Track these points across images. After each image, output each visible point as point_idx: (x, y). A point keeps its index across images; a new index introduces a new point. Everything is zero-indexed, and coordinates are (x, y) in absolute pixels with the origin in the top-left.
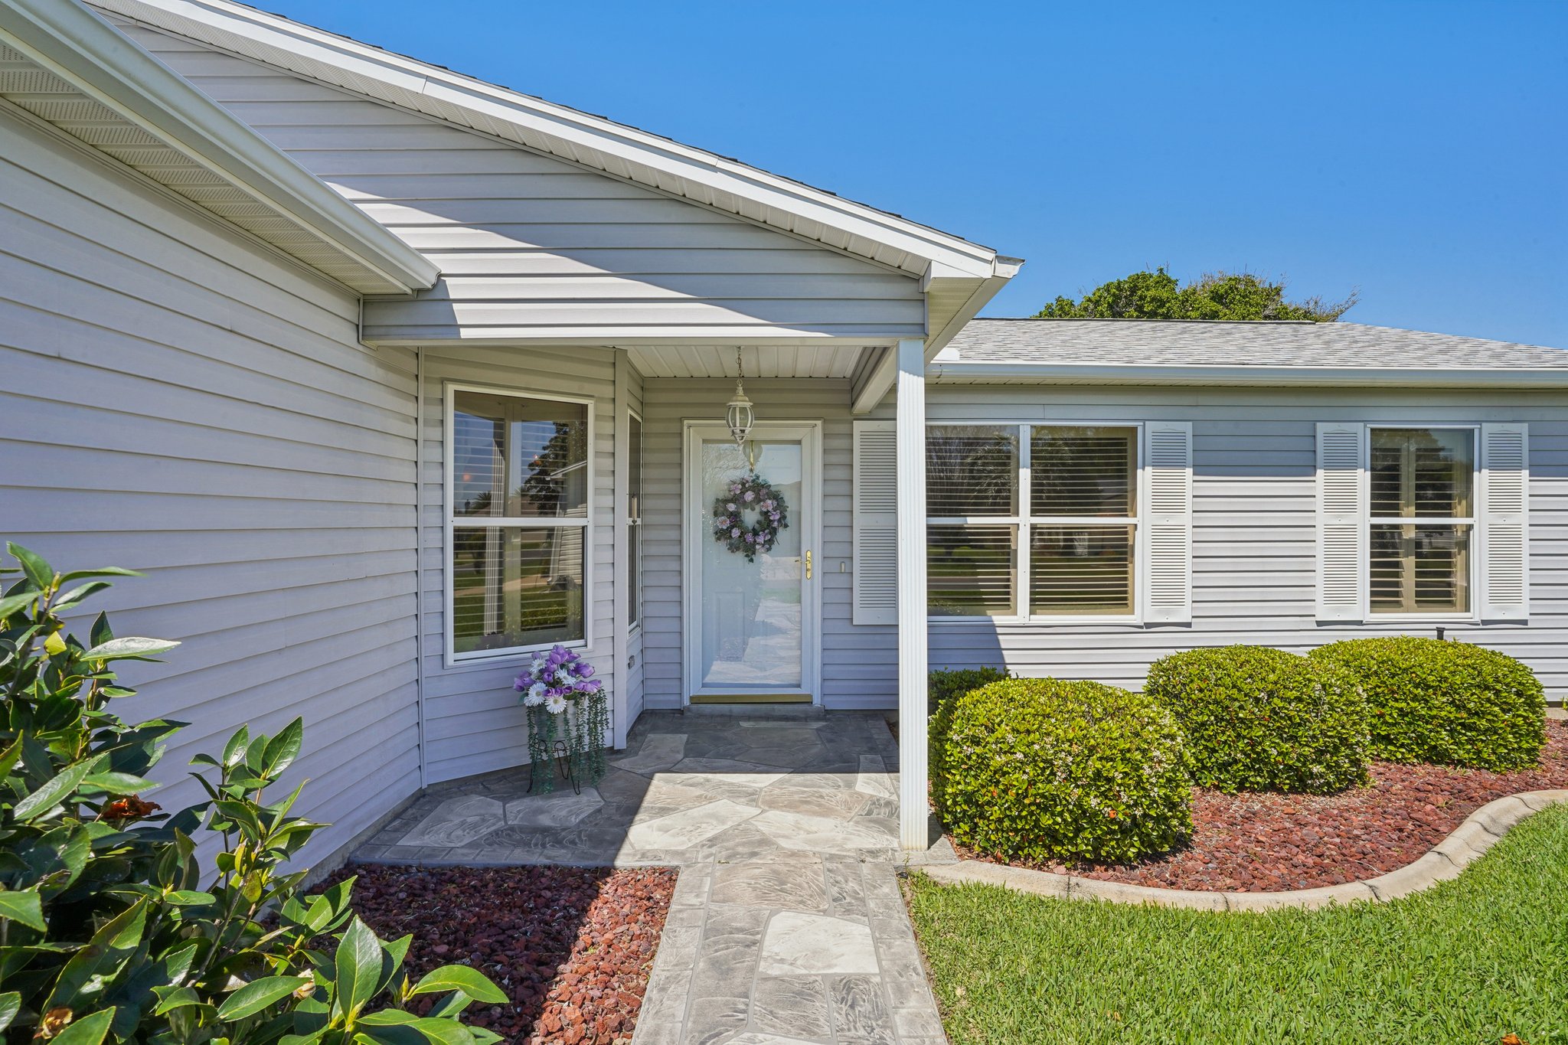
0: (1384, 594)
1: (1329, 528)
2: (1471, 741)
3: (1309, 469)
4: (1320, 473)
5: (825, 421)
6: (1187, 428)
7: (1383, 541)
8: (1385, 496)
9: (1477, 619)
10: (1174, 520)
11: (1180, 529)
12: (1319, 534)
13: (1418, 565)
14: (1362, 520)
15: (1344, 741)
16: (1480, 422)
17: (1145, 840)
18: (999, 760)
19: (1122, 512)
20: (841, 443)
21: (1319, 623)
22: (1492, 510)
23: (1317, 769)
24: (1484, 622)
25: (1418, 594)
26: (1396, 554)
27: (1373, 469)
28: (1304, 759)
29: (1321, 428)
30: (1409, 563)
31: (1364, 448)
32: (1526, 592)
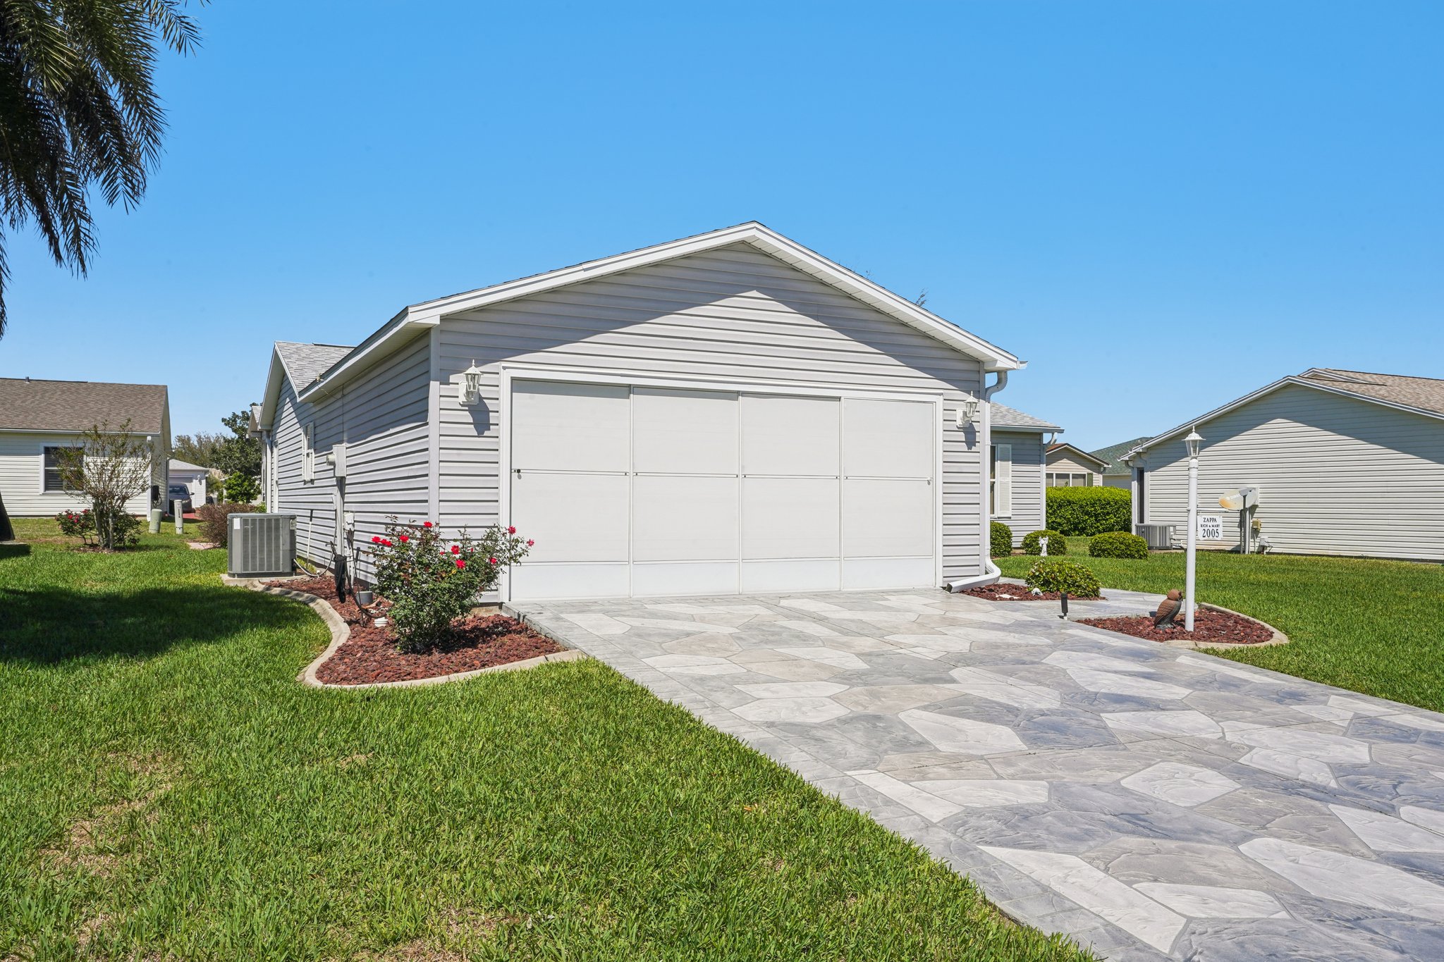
9: (996, 516)
24: (998, 518)
32: (1011, 507)
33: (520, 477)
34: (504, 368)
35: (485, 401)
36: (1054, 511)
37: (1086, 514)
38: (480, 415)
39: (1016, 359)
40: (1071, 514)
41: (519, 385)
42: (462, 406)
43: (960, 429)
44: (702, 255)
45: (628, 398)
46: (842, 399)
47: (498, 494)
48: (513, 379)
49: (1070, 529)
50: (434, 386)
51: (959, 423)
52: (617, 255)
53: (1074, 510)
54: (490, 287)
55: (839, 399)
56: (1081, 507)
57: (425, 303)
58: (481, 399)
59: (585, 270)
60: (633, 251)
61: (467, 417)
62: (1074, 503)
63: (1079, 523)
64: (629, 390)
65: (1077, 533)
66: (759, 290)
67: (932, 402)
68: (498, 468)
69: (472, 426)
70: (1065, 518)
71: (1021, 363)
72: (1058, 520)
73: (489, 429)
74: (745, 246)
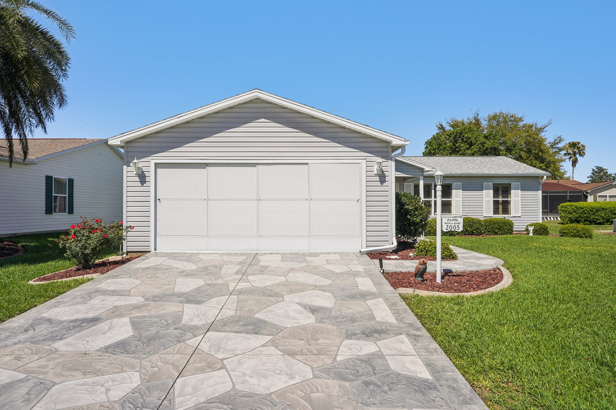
0: (496, 211)
1: (486, 201)
2: (501, 231)
3: (483, 190)
4: (484, 190)
5: (400, 183)
6: (461, 183)
7: (496, 203)
8: (496, 195)
9: (512, 216)
10: (458, 199)
11: (460, 200)
12: (484, 201)
13: (502, 207)
14: (491, 199)
15: (479, 228)
16: (512, 182)
17: (450, 234)
18: (432, 225)
19: (450, 198)
20: (402, 186)
21: (484, 217)
22: (514, 197)
23: (474, 231)
24: (513, 217)
25: (502, 212)
26: (499, 205)
27: (493, 190)
28: (473, 230)
29: (484, 183)
30: (501, 207)
31: (492, 186)
32: (520, 211)
33: (160, 202)
34: (152, 159)
35: (145, 173)
36: (594, 213)
37: (614, 215)
38: (142, 178)
39: (404, 140)
40: (604, 214)
41: (157, 165)
42: (136, 175)
43: (376, 175)
44: (237, 107)
45: (206, 168)
46: (309, 164)
47: (150, 208)
48: (155, 163)
49: (605, 222)
50: (125, 167)
51: (375, 172)
52: (193, 110)
53: (606, 212)
54: (139, 128)
55: (307, 164)
56: (611, 211)
57: (115, 136)
58: (143, 172)
59: (178, 118)
60: (199, 108)
61: (137, 179)
62: (606, 209)
63: (610, 219)
64: (207, 165)
65: (609, 223)
66: (265, 118)
67: (360, 163)
68: (150, 199)
69: (139, 183)
70: (601, 216)
71: (406, 141)
72: (597, 217)
73: (146, 183)
74: (258, 100)
